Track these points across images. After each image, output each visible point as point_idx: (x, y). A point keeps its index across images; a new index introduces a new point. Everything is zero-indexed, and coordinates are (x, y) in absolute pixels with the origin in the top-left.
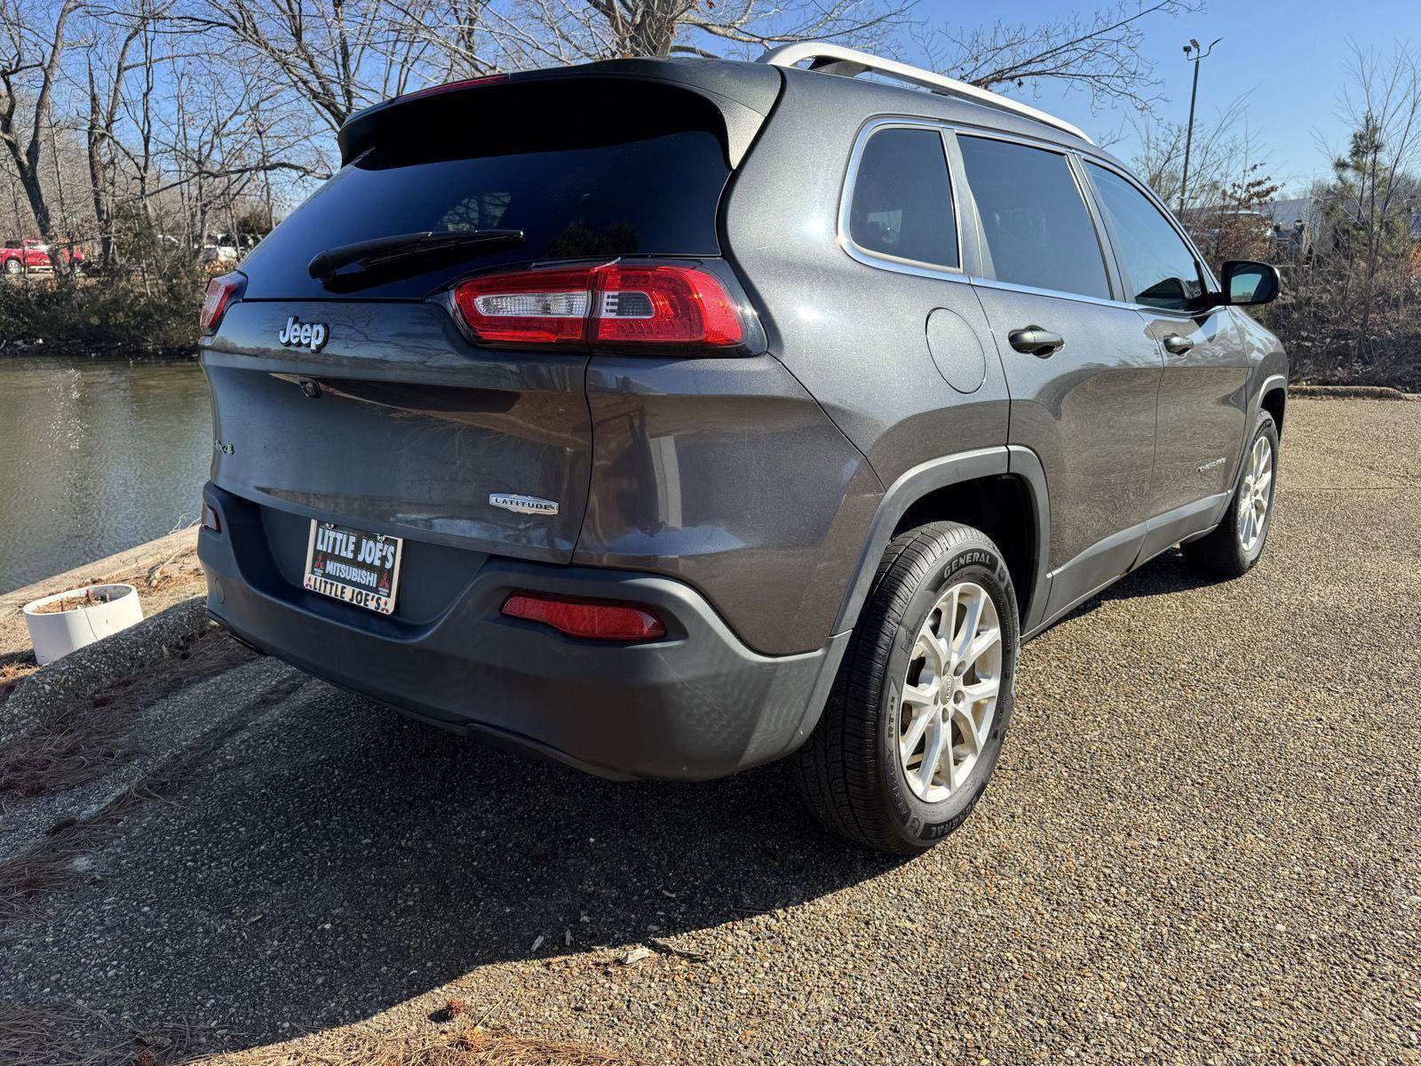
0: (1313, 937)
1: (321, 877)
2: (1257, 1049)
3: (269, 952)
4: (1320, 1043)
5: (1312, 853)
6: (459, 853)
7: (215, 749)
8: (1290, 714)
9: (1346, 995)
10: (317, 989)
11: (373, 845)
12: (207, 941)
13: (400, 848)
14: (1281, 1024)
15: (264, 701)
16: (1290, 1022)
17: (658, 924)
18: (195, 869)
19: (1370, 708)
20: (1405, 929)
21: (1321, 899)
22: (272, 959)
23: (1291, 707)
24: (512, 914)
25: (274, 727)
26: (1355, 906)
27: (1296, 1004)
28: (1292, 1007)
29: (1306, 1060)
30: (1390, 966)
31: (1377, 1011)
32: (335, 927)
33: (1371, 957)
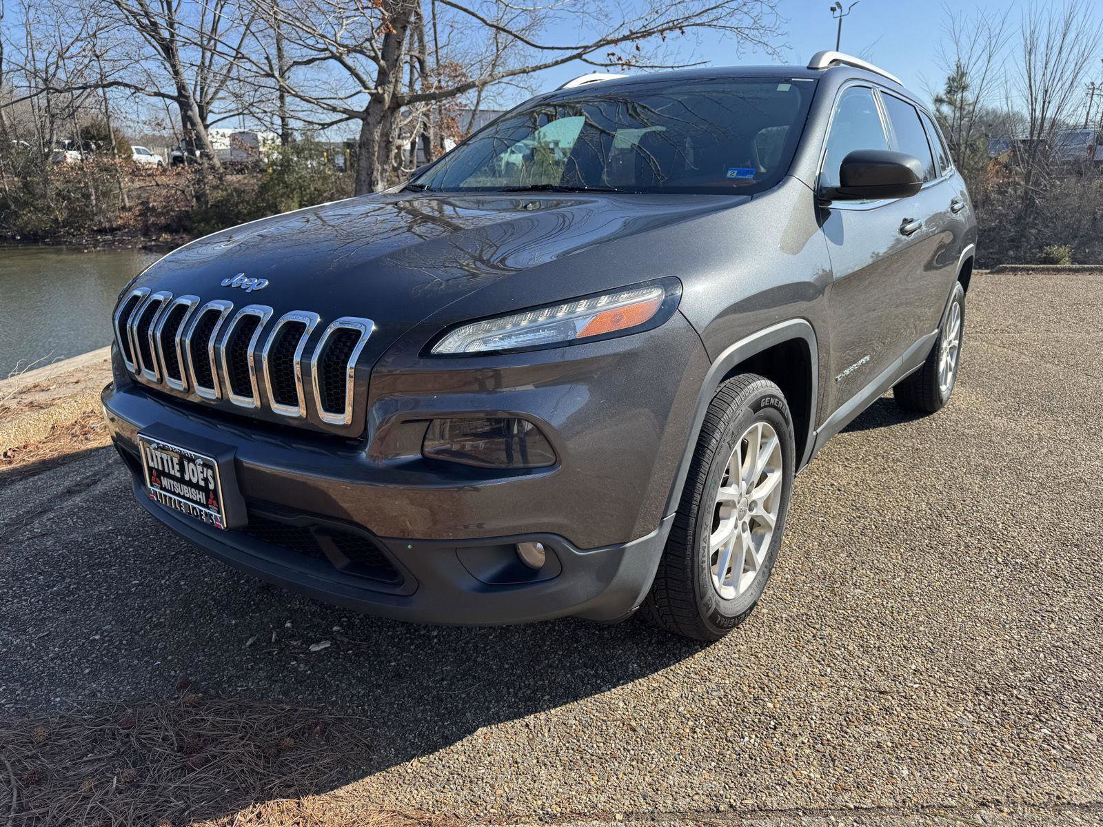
0: (784, 616)
1: (97, 606)
2: (727, 682)
3: (51, 655)
4: (768, 676)
5: (800, 566)
6: (203, 588)
7: (26, 524)
8: (814, 482)
9: (794, 648)
10: (84, 676)
11: (139, 585)
14: (747, 667)
15: (69, 492)
16: (753, 665)
17: (341, 626)
19: (869, 476)
20: (844, 609)
21: (796, 593)
22: (52, 659)
24: (236, 625)
25: (74, 509)
26: (818, 596)
27: (760, 654)
28: (757, 657)
29: (756, 686)
30: (828, 630)
31: (811, 656)
32: (103, 637)
33: (817, 626)
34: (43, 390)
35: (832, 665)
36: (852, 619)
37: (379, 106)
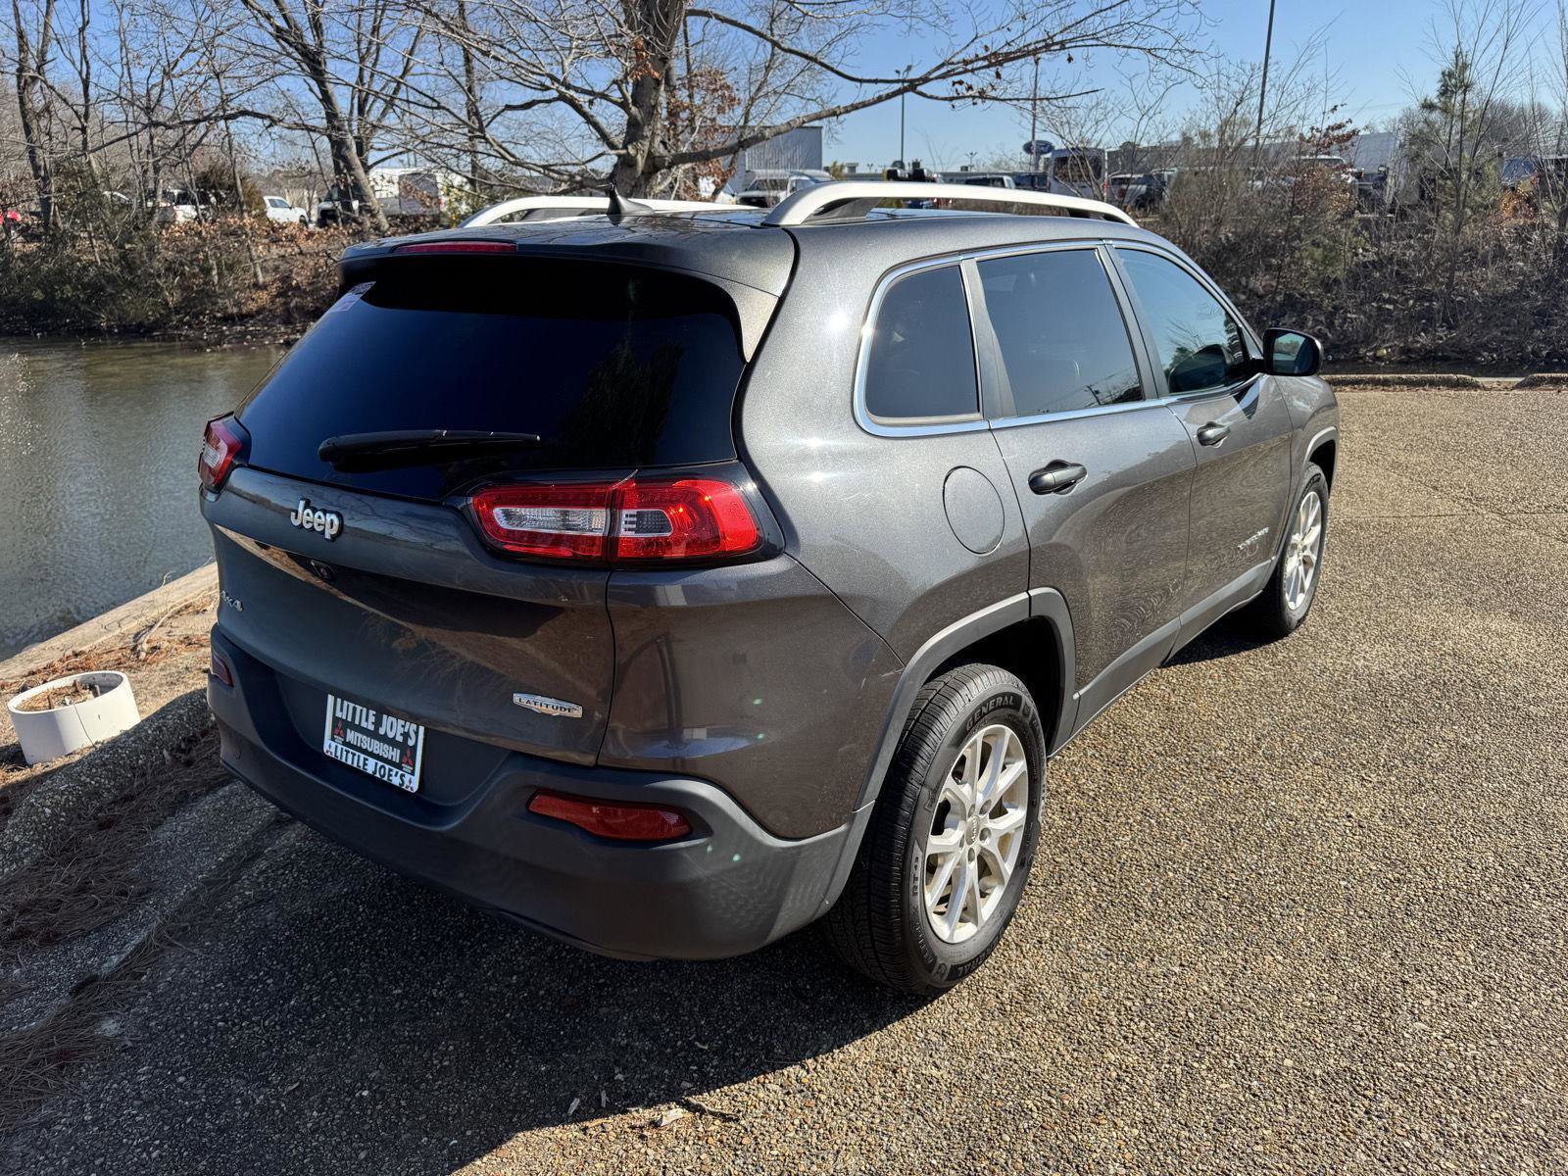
0: (1318, 1073)
1: (355, 1035)
3: (309, 1125)
5: (1326, 976)
6: (491, 1003)
7: (233, 882)
8: (1321, 810)
9: (1342, 1136)
10: (360, 1165)
11: (404, 996)
12: (246, 1114)
13: (432, 998)
14: (1279, 1169)
15: (278, 821)
16: (1288, 1167)
17: (691, 1080)
18: (227, 1030)
19: (1400, 801)
20: (1404, 1060)
21: (1327, 1028)
22: (313, 1132)
23: (1323, 801)
24: (548, 1072)
25: (291, 853)
26: (1361, 1036)
27: (1295, 1147)
28: (1290, 1151)
30: (1386, 1102)
32: (373, 1092)
33: (1370, 1093)
34: (198, 612)
35: (1403, 1169)
36: (1419, 1081)
37: (629, 172)
